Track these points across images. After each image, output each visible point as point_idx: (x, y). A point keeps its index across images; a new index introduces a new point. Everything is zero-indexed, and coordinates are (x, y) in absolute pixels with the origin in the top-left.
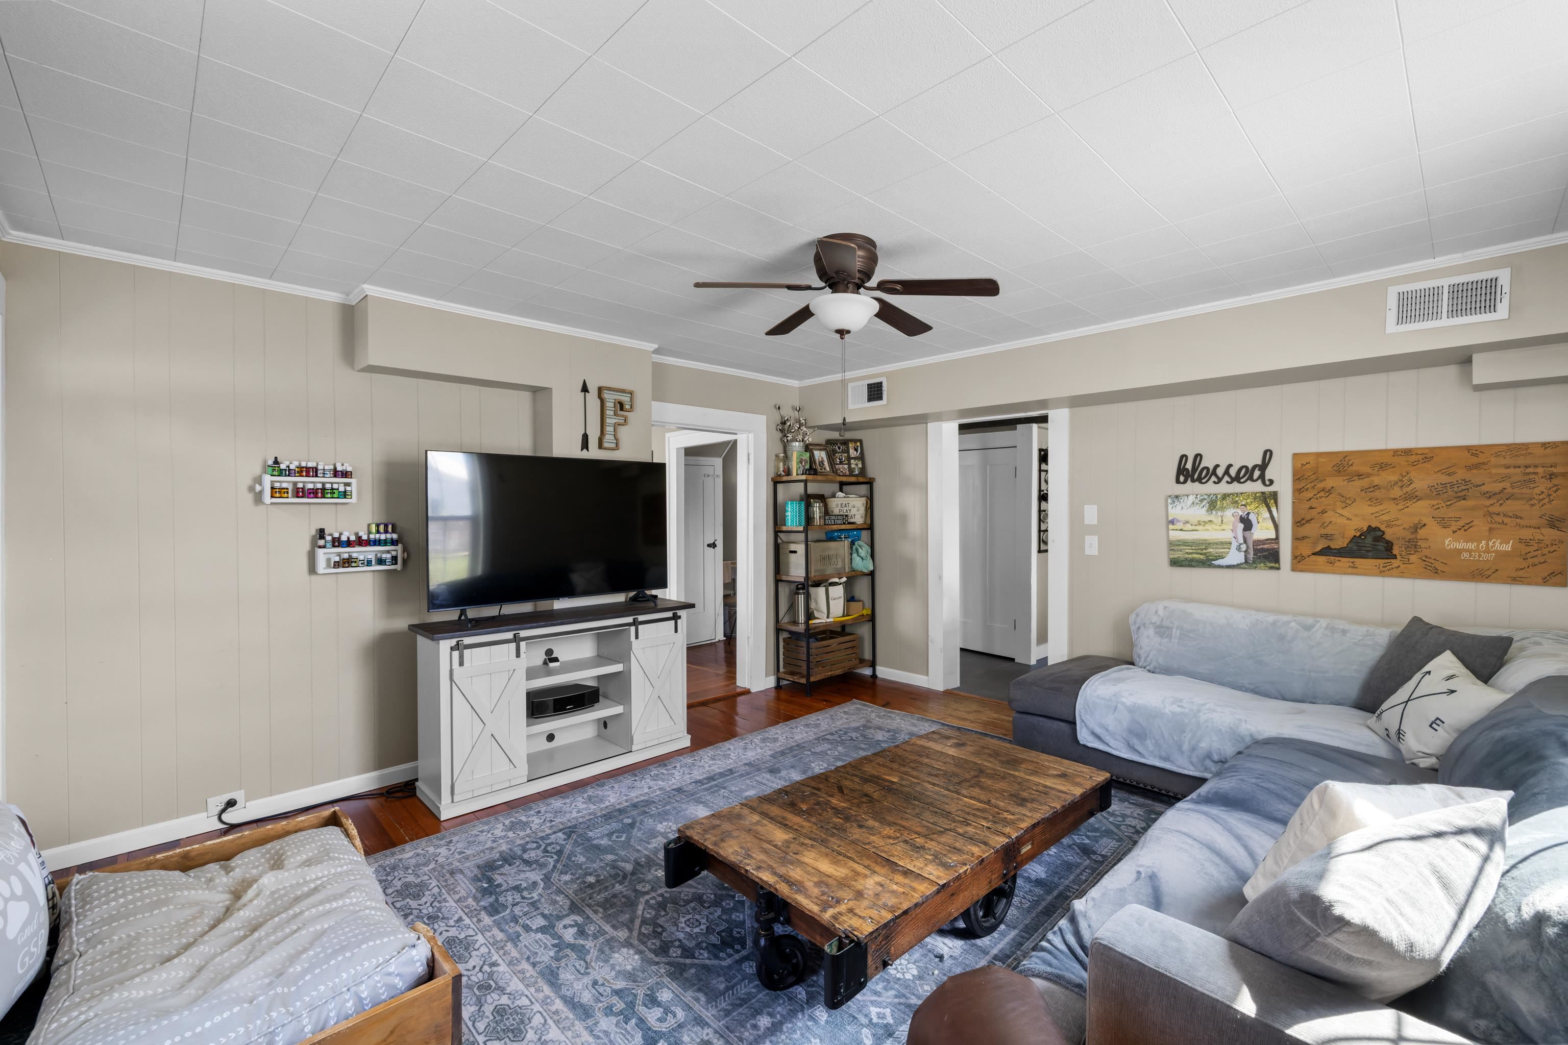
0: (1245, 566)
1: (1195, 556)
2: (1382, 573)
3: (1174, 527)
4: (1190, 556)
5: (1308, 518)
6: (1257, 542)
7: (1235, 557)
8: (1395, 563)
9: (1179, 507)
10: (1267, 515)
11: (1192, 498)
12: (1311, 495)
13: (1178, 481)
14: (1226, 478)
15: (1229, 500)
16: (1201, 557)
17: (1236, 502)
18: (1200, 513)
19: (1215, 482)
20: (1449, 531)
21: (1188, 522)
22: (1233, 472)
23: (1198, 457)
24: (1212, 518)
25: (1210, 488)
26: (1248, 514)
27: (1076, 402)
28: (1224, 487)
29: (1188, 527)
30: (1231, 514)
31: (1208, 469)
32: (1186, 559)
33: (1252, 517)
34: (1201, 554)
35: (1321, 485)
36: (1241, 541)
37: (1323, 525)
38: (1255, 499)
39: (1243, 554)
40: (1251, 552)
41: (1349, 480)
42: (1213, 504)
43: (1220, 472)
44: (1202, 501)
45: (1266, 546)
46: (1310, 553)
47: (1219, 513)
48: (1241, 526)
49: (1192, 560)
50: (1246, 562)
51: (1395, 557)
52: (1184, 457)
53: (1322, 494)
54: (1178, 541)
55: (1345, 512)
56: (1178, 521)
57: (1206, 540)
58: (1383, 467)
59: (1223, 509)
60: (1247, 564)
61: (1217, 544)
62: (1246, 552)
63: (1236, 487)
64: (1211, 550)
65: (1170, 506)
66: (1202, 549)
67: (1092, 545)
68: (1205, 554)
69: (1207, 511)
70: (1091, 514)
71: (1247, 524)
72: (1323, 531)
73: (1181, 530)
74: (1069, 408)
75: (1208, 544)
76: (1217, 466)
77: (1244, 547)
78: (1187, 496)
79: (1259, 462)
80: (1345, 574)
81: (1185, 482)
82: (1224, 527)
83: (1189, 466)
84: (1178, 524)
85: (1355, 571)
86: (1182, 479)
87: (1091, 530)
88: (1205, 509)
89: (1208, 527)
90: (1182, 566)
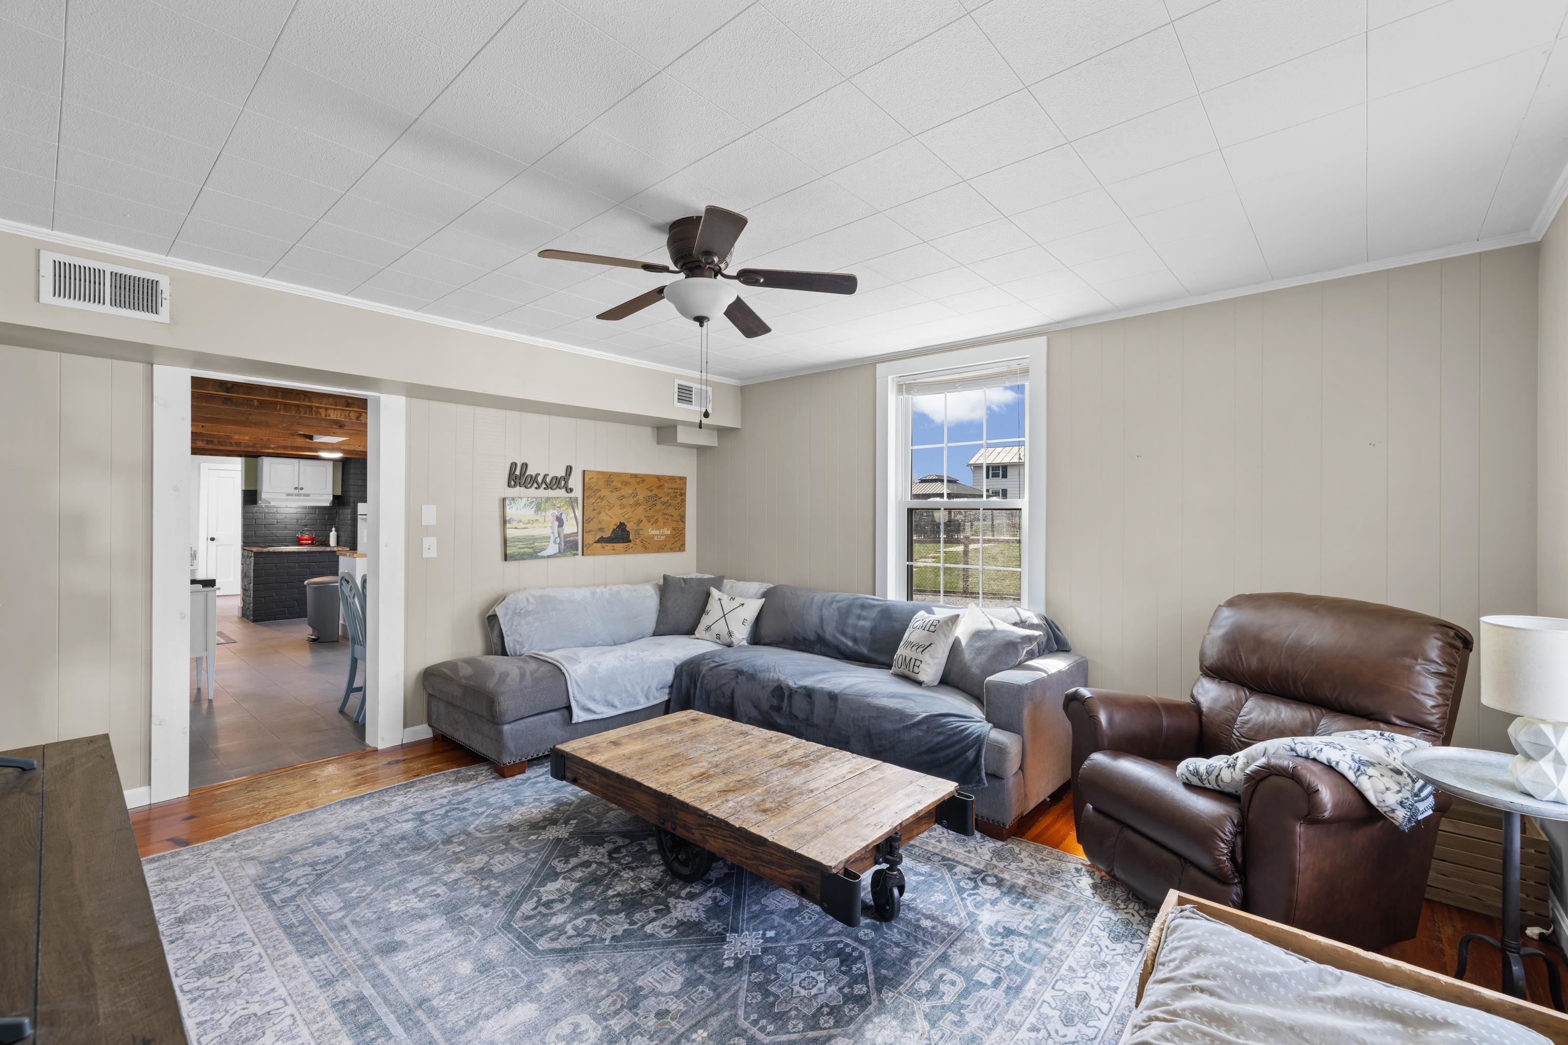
0: (559, 555)
1: (526, 550)
2: (626, 552)
3: (511, 526)
4: (522, 550)
5: (592, 517)
6: (567, 536)
7: (552, 549)
8: (631, 544)
9: (514, 508)
10: (573, 515)
11: (524, 500)
12: (593, 501)
13: (509, 486)
14: (544, 486)
15: (549, 503)
16: (530, 550)
17: (554, 505)
18: (530, 513)
19: (536, 488)
20: (650, 524)
21: (521, 521)
22: (548, 480)
23: (525, 466)
24: (538, 517)
25: (532, 492)
26: (561, 514)
27: (414, 391)
28: (543, 493)
29: (521, 525)
30: (551, 514)
31: (531, 476)
32: (519, 553)
33: (564, 517)
34: (530, 548)
35: (598, 494)
36: (557, 536)
37: (600, 523)
38: (566, 502)
39: (557, 545)
40: (563, 544)
41: (612, 491)
42: (539, 506)
43: (540, 479)
44: (531, 503)
45: (571, 539)
46: (593, 542)
47: (543, 514)
48: (557, 523)
49: (523, 554)
50: (560, 552)
51: (630, 541)
52: (513, 466)
53: (599, 500)
54: (514, 538)
55: (609, 513)
56: (514, 520)
57: (533, 536)
58: (626, 484)
59: (545, 510)
60: (561, 554)
61: (541, 539)
62: (559, 544)
63: (550, 493)
64: (537, 544)
65: (508, 507)
66: (530, 544)
67: (430, 547)
68: (532, 548)
69: (535, 512)
70: (429, 515)
71: (560, 521)
72: (599, 526)
73: (516, 528)
74: (406, 396)
75: (534, 539)
76: (538, 475)
77: (558, 540)
78: (521, 498)
79: (564, 474)
80: (610, 554)
81: (515, 486)
82: (546, 524)
83: (518, 472)
84: (514, 523)
85: (615, 552)
86: (513, 483)
87: (428, 531)
88: (533, 510)
89: (535, 525)
90: (516, 560)
